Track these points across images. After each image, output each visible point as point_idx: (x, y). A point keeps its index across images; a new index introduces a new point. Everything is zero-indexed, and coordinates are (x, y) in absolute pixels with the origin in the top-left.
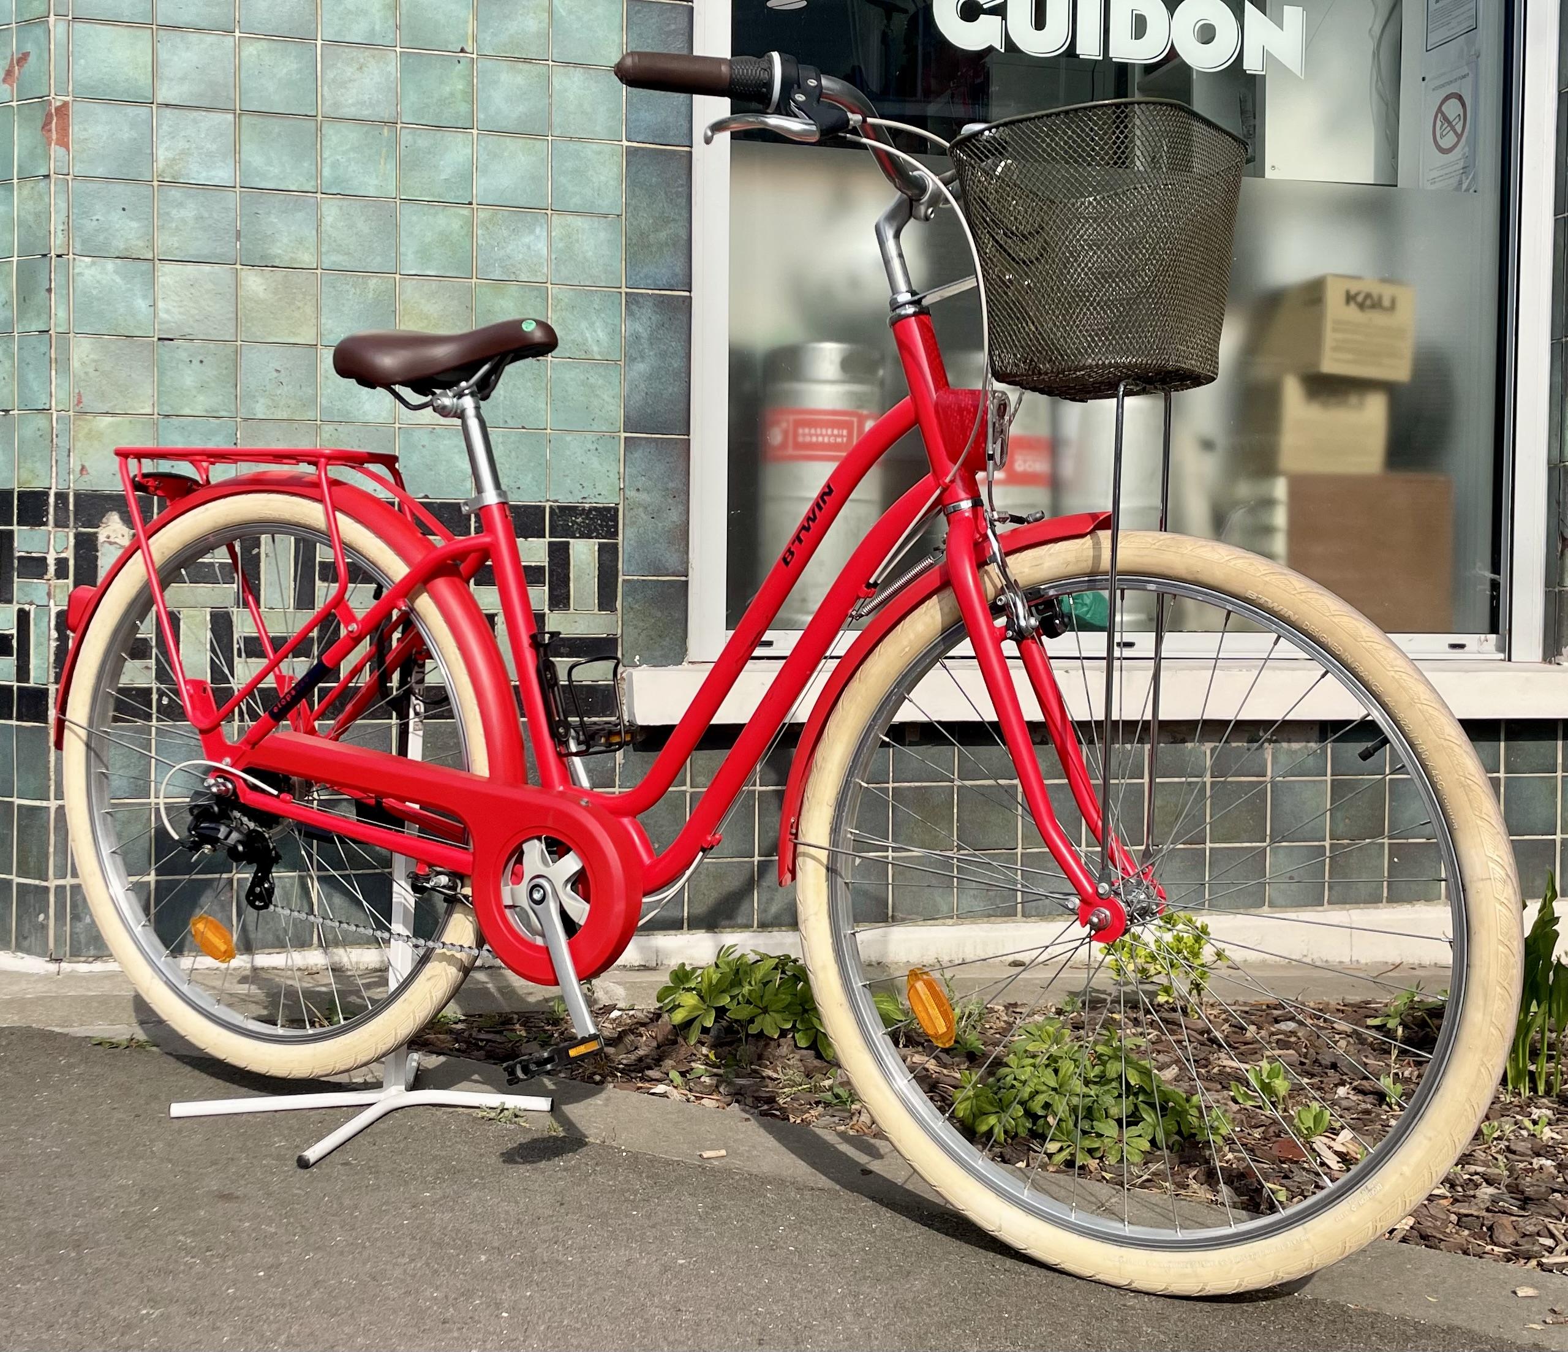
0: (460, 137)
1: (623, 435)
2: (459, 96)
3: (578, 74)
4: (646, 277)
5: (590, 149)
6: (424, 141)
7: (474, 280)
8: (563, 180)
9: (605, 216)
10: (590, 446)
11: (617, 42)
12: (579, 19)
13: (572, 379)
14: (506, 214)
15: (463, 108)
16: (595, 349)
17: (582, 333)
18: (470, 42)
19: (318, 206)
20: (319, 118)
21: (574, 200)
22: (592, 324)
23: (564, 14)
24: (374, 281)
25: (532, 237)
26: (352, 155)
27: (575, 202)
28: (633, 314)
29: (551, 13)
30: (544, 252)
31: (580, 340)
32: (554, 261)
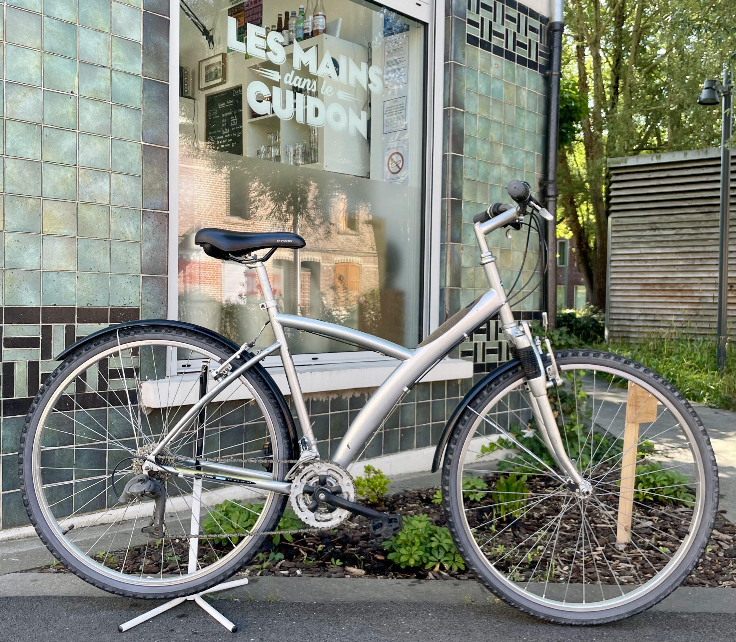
0: (71, 134)
1: (141, 275)
2: (71, 114)
3: (123, 110)
4: (152, 204)
5: (128, 145)
6: (55, 134)
7: (77, 202)
8: (116, 157)
9: (134, 175)
10: (127, 281)
11: (140, 97)
12: (123, 84)
13: (120, 249)
14: (92, 171)
15: (72, 120)
16: (130, 236)
17: (124, 228)
18: (76, 89)
19: (4, 162)
20: (5, 118)
22: (128, 224)
23: (117, 81)
24: (31, 200)
25: (103, 183)
26: (21, 138)
27: (121, 168)
28: (145, 221)
29: (111, 80)
30: (108, 190)
31: (123, 231)
32: (112, 195)
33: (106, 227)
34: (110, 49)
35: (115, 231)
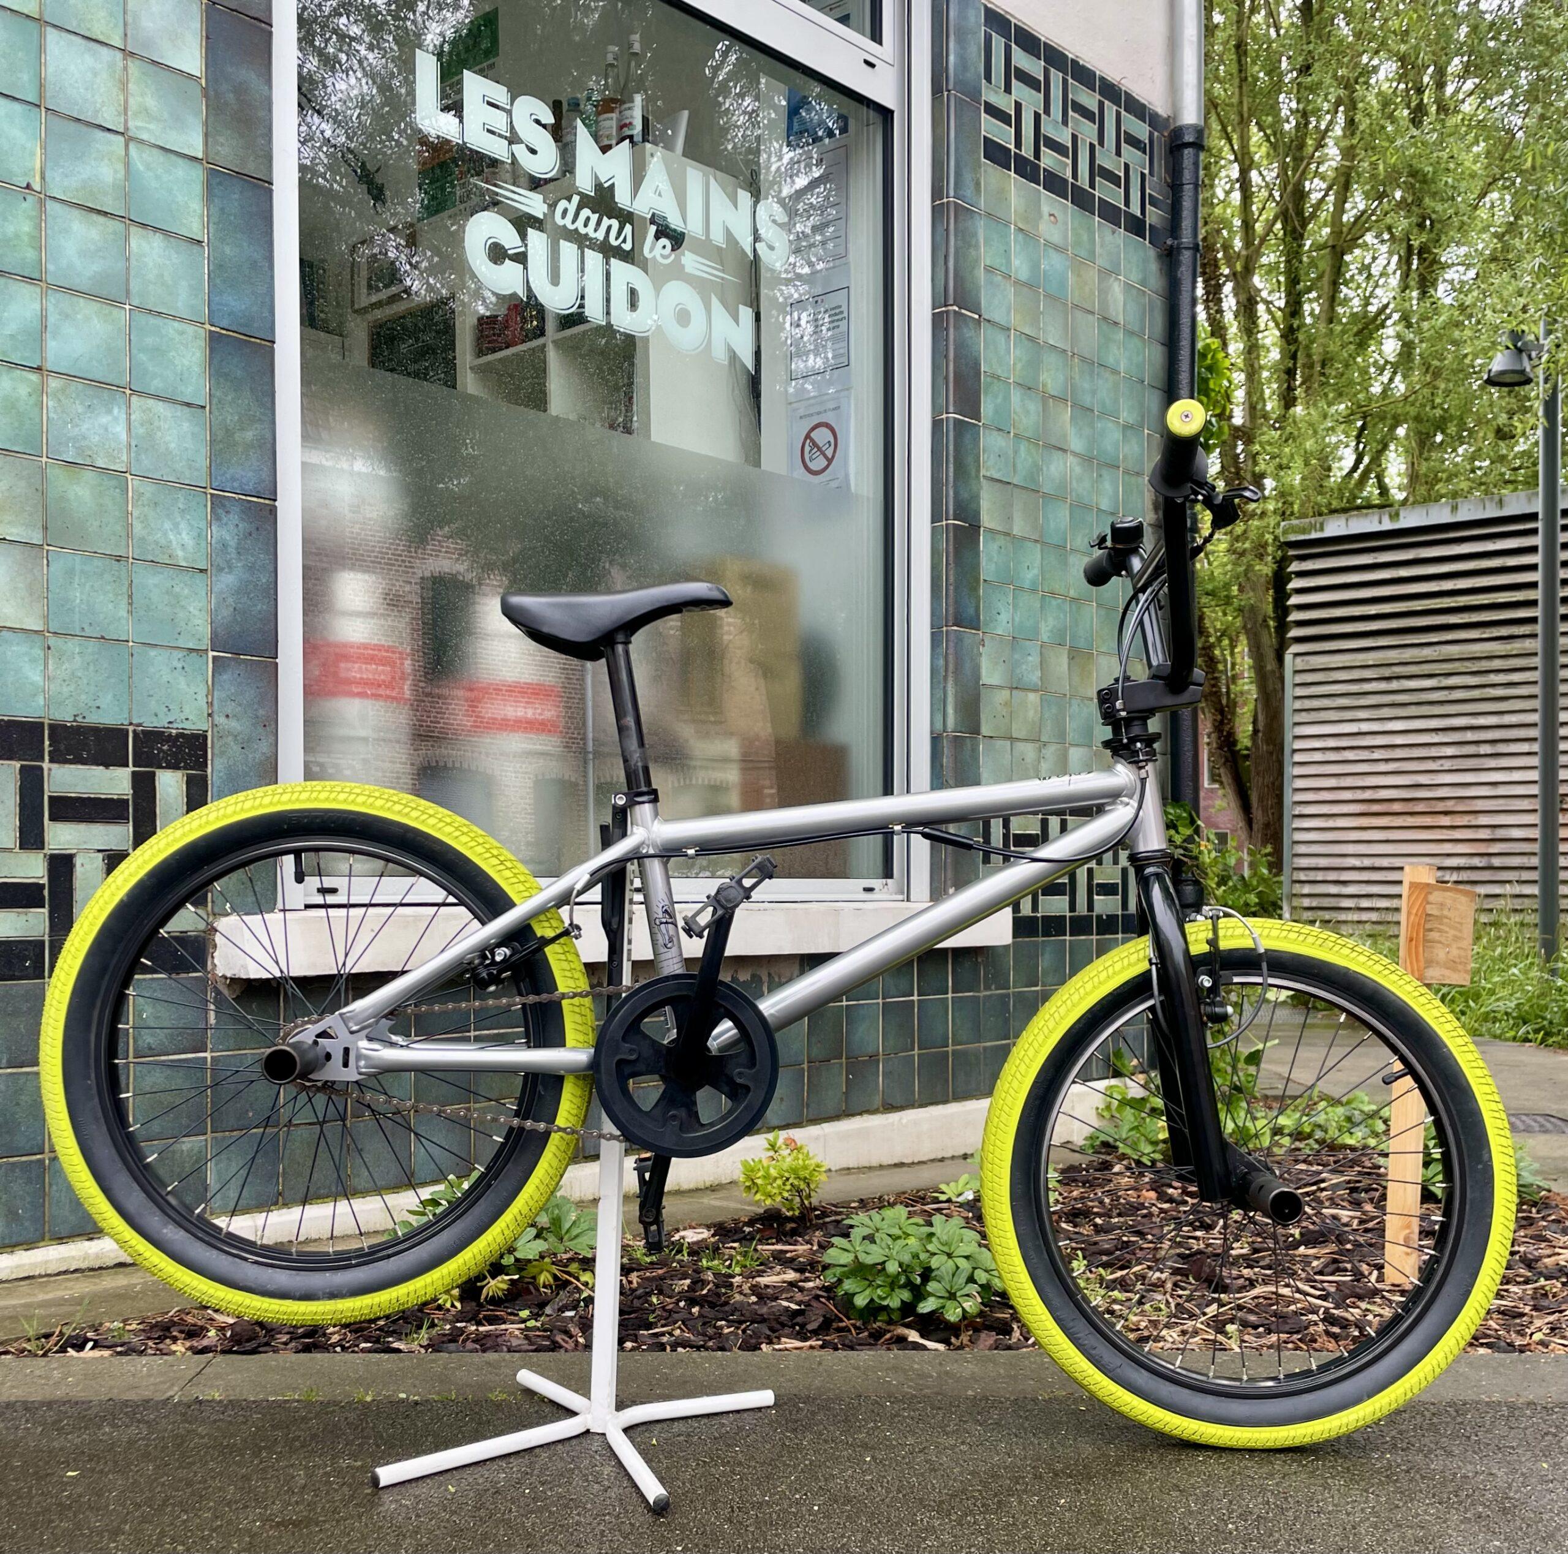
0: (26, 288)
1: (211, 654)
2: (26, 239)
3: (157, 241)
4: (233, 479)
5: (172, 327)
7: (44, 459)
8: (143, 357)
9: (188, 405)
10: (175, 663)
11: (199, 212)
12: (158, 177)
13: (156, 586)
14: (80, 386)
15: (30, 254)
16: (180, 553)
17: (165, 534)
18: (38, 178)
21: (155, 382)
22: (176, 525)
23: (141, 168)
25: (110, 418)
27: (155, 385)
28: (219, 519)
29: (127, 165)
30: (124, 436)
31: (163, 542)
32: (134, 449)
33: (118, 528)
34: (124, 86)
35: (143, 539)
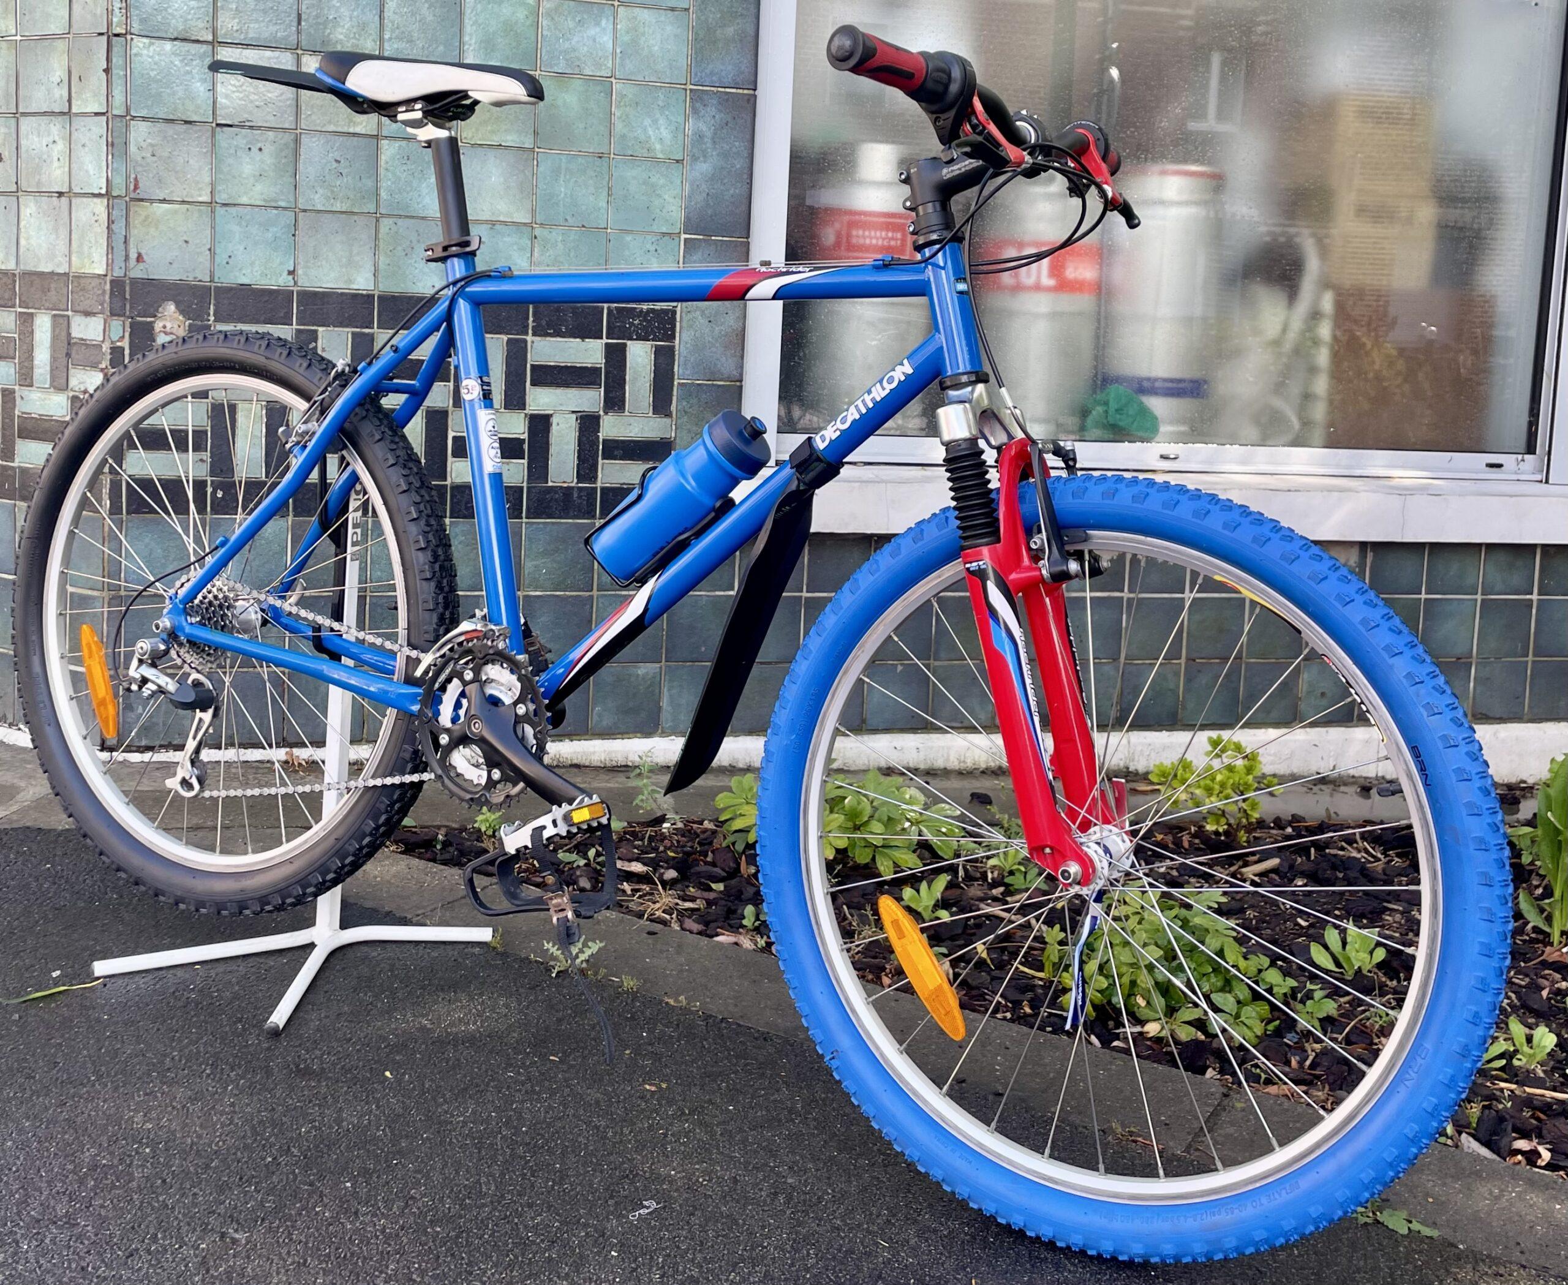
1: (683, 236)
4: (712, 73)
7: (538, 72)
9: (673, 9)
10: (649, 246)
13: (634, 178)
14: (572, 4)
16: (658, 146)
17: (645, 130)
22: (655, 122)
25: (598, 29)
28: (696, 113)
30: (610, 45)
31: (642, 137)
32: (619, 55)
33: (602, 128)
35: (623, 136)
